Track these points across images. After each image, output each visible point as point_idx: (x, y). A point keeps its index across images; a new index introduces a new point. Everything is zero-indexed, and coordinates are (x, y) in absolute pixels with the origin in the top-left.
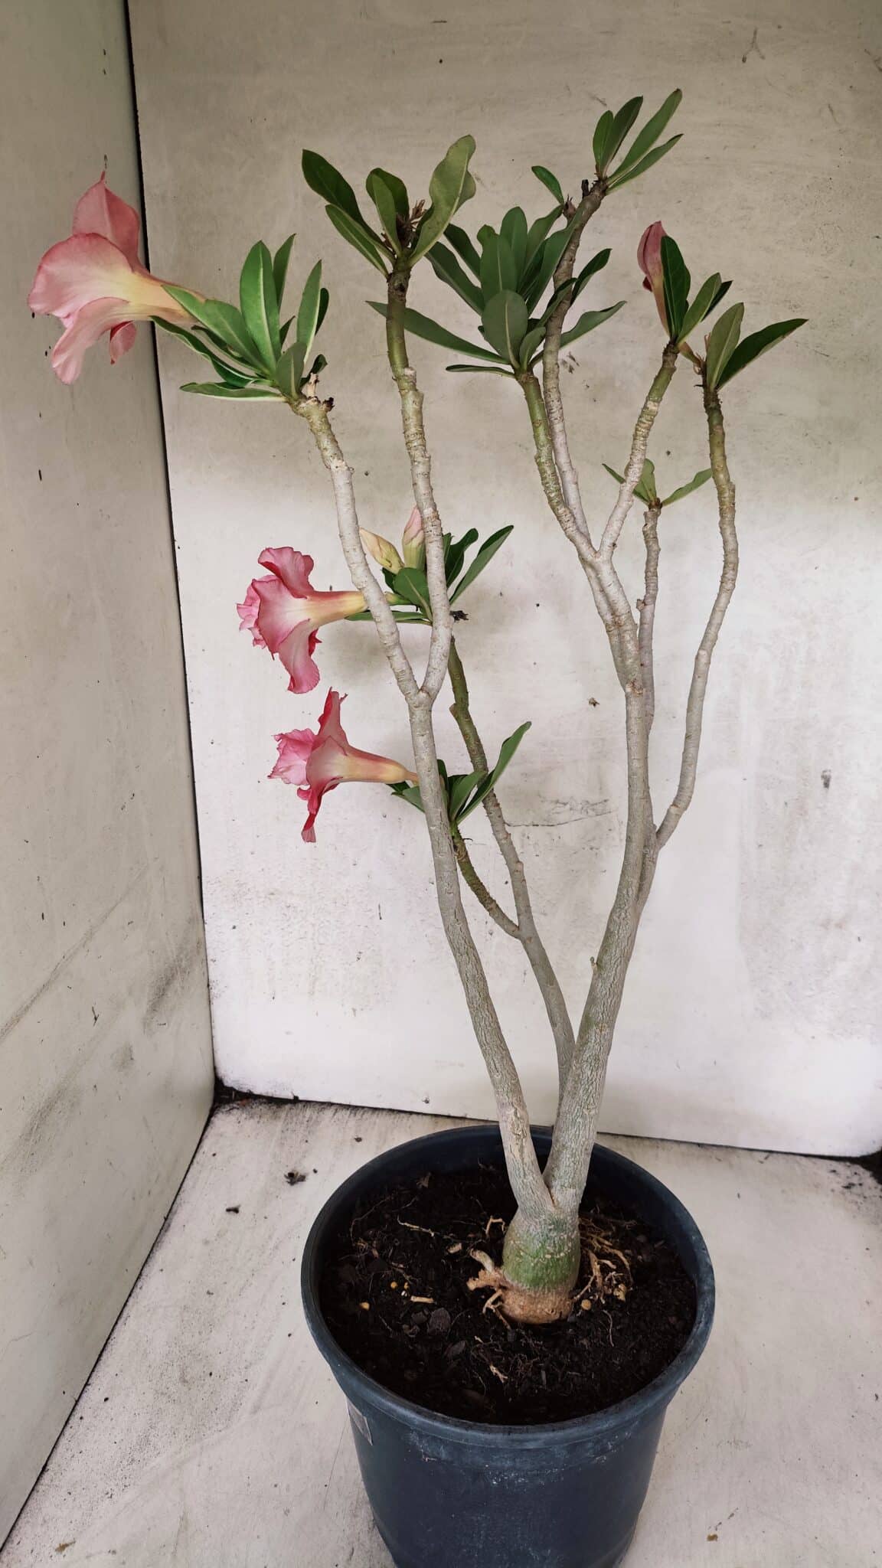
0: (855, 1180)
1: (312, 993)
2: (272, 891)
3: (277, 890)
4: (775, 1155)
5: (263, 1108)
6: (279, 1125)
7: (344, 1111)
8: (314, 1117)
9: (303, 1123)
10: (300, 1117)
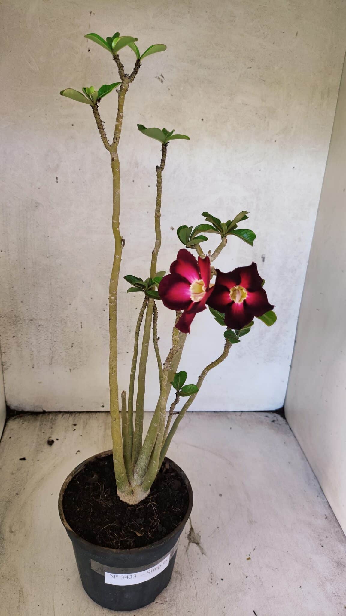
0: (275, 419)
1: (51, 364)
2: (31, 319)
3: (33, 318)
4: (244, 413)
5: (30, 417)
6: (38, 423)
7: (67, 415)
8: (54, 418)
9: (48, 421)
10: (47, 419)
